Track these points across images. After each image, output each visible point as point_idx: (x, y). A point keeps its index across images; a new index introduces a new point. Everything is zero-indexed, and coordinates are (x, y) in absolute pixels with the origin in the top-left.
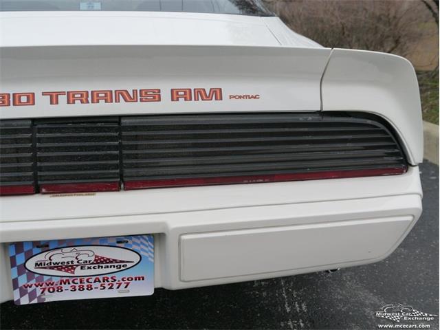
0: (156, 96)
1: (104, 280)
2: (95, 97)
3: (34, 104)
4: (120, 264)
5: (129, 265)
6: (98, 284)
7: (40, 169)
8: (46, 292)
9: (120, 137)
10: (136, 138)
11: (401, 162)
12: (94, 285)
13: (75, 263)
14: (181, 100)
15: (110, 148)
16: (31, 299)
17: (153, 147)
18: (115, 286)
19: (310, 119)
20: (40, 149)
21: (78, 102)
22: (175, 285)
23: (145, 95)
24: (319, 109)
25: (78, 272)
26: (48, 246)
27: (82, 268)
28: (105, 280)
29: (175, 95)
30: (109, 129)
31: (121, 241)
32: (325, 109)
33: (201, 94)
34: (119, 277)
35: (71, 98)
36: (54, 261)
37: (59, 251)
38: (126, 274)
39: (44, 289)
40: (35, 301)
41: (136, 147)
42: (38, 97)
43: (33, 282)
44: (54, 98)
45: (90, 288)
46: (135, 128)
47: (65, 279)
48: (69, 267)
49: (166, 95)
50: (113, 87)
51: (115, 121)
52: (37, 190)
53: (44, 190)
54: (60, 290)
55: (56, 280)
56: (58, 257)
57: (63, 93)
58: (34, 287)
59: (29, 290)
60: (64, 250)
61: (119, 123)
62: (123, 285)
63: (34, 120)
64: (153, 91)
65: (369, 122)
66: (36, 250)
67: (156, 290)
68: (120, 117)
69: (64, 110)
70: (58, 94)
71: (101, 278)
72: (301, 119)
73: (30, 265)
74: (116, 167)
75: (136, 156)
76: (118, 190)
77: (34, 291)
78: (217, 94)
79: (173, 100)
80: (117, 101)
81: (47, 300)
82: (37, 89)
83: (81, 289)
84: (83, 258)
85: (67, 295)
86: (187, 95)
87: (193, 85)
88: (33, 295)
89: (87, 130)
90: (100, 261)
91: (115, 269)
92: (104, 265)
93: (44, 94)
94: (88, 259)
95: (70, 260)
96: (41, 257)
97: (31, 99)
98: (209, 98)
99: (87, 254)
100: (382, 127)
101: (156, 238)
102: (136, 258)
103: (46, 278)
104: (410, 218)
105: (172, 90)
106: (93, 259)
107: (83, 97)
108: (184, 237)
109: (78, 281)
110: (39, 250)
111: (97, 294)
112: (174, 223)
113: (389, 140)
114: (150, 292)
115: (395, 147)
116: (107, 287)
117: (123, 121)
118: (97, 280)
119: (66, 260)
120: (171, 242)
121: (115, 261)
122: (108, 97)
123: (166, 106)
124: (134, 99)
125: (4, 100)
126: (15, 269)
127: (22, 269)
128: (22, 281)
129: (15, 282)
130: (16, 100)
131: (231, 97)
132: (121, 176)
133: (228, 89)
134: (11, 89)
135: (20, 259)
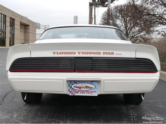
0: (100, 53)
2: (87, 53)
4: (91, 88)
5: (93, 88)
6: (86, 92)
7: (76, 67)
8: (75, 93)
9: (92, 61)
10: (95, 62)
11: (155, 70)
12: (85, 92)
13: (82, 87)
14: (105, 54)
17: (99, 63)
18: (90, 93)
19: (133, 59)
20: (76, 63)
23: (97, 53)
24: (135, 57)
25: (82, 89)
26: (76, 83)
27: (83, 88)
28: (88, 91)
29: (104, 53)
30: (90, 60)
32: (137, 57)
33: (109, 53)
34: (90, 91)
35: (83, 53)
36: (77, 86)
37: (78, 84)
38: (92, 90)
40: (73, 95)
41: (95, 63)
42: (76, 53)
43: (73, 90)
44: (79, 53)
45: (84, 93)
46: (95, 60)
47: (79, 90)
48: (80, 88)
49: (102, 53)
50: (91, 51)
51: (91, 58)
53: (76, 72)
54: (78, 93)
55: (77, 90)
57: (81, 52)
58: (73, 92)
59: (72, 92)
60: (80, 84)
61: (92, 59)
62: (91, 93)
63: (75, 57)
64: (99, 52)
65: (147, 61)
66: (74, 83)
67: (98, 95)
68: (92, 57)
69: (81, 55)
70: (80, 52)
71: (87, 91)
72: (131, 59)
73: (72, 86)
74: (91, 67)
75: (95, 65)
76: (91, 72)
78: (113, 53)
79: (103, 54)
80: (92, 54)
81: (75, 95)
82: (76, 51)
83: (82, 93)
84: (83, 86)
85: (79, 94)
86: (106, 53)
87: (108, 51)
88: (72, 94)
90: (87, 87)
91: (90, 89)
92: (87, 88)
93: (77, 52)
94: (84, 86)
95: (81, 86)
96: (75, 85)
97: (75, 53)
98: (111, 54)
99: (84, 85)
100: (150, 62)
101: (98, 82)
102: (94, 87)
103: (75, 90)
104: (156, 81)
105: (103, 52)
106: (85, 86)
107: (85, 53)
108: (105, 81)
109: (82, 91)
110: (75, 83)
113: (152, 65)
115: (153, 67)
116: (88, 93)
118: (86, 91)
119: (80, 86)
120: (102, 83)
121: (90, 87)
122: (90, 53)
123: (102, 55)
124: (95, 54)
125: (70, 53)
126: (69, 87)
127: (71, 87)
128: (71, 90)
129: (69, 90)
130: (72, 53)
131: (116, 54)
132: (92, 69)
133: (115, 52)
134: (71, 51)
135: (71, 85)
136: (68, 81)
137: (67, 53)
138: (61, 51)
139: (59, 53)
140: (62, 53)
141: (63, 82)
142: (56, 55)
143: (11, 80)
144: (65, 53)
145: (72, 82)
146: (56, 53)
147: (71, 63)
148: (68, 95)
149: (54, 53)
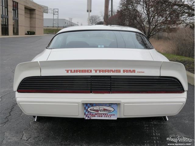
0: (120, 71)
2: (105, 71)
3: (91, 72)
4: (109, 111)
5: (111, 111)
6: (104, 116)
7: (92, 87)
9: (111, 81)
10: (114, 81)
11: (182, 90)
12: (103, 116)
15: (108, 83)
16: (88, 118)
17: (118, 83)
18: (108, 116)
19: (157, 78)
20: (92, 83)
21: (101, 72)
23: (117, 71)
25: (99, 112)
26: (93, 105)
28: (106, 115)
29: (124, 71)
30: (108, 79)
31: (110, 105)
32: (161, 76)
33: (130, 71)
37: (95, 107)
38: (110, 114)
39: (91, 116)
40: (89, 119)
41: (114, 83)
42: (92, 71)
43: (89, 114)
44: (96, 71)
45: (102, 116)
46: (114, 79)
47: (96, 114)
48: (97, 111)
49: (122, 71)
51: (110, 77)
52: (91, 92)
53: (93, 92)
54: (95, 116)
55: (94, 114)
56: (95, 108)
59: (88, 116)
60: (97, 106)
61: (111, 77)
62: (110, 116)
63: (91, 76)
65: (173, 79)
66: (90, 106)
67: (117, 118)
68: (111, 76)
70: (97, 70)
71: (104, 114)
72: (155, 78)
73: (89, 109)
74: (110, 87)
75: (114, 85)
76: (110, 93)
77: (89, 116)
78: (134, 71)
79: (123, 72)
80: (110, 72)
81: (92, 119)
82: (92, 69)
83: (100, 116)
84: (101, 109)
86: (127, 71)
87: (128, 69)
88: (88, 117)
89: (103, 79)
90: (105, 110)
91: (108, 112)
93: (94, 70)
95: (98, 109)
96: (91, 108)
97: (91, 71)
98: (132, 72)
99: (102, 108)
100: (176, 81)
101: (118, 104)
102: (113, 110)
103: (92, 113)
104: (182, 104)
107: (103, 71)
108: (125, 104)
109: (99, 114)
111: (103, 118)
112: (123, 101)
113: (178, 84)
114: (116, 119)
115: (180, 86)
117: (112, 77)
120: (122, 106)
121: (108, 110)
122: (108, 71)
123: (122, 74)
124: (114, 72)
125: (85, 71)
126: (85, 110)
127: (87, 110)
128: (87, 113)
129: (85, 113)
130: (88, 71)
131: (137, 72)
132: (110, 90)
133: (137, 70)
134: (86, 69)
135: (87, 108)
136: (83, 104)
137: (83, 71)
138: (76, 69)
139: (73, 71)
140: (77, 71)
141: (78, 105)
142: (70, 74)
143: (20, 103)
144: (80, 71)
145: (88, 105)
146: (70, 71)
147: (87, 83)
149: (68, 71)
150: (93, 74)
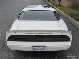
0: (46, 34)
1: (40, 50)
2: (41, 34)
22: (47, 51)
31: (42, 46)
32: (62, 35)
33: (50, 34)
49: (47, 34)
50: (42, 33)
52: (35, 41)
56: (37, 47)
61: (43, 36)
62: (42, 50)
69: (38, 35)
72: (59, 36)
76: (42, 42)
78: (52, 34)
81: (35, 51)
85: (37, 51)
100: (68, 37)
101: (45, 46)
104: (69, 46)
107: (40, 34)
111: (40, 51)
112: (47, 45)
114: (45, 51)
115: (69, 39)
120: (47, 47)
121: (42, 48)
122: (42, 34)
124: (44, 34)
125: (33, 34)
126: (33, 48)
136: (32, 46)
138: (29, 33)
144: (31, 34)
146: (27, 33)
148: (32, 51)
150: (36, 34)
